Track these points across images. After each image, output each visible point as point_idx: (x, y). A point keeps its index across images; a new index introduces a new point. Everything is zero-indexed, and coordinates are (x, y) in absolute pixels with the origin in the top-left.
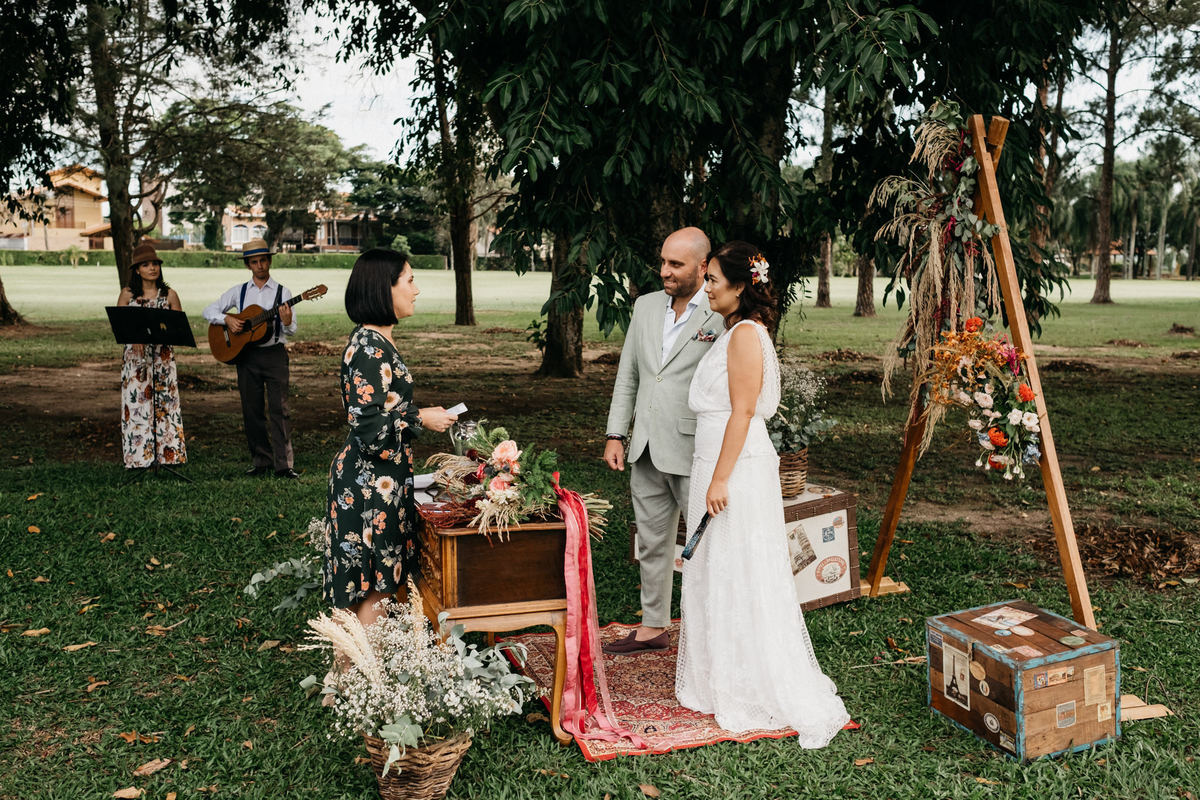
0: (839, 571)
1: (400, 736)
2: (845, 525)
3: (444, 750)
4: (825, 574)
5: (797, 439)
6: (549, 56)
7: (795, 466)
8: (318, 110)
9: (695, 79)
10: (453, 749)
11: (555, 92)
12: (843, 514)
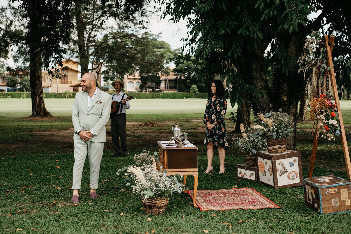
0: (295, 176)
1: (148, 194)
2: (297, 162)
3: (161, 201)
4: (291, 176)
5: (281, 134)
6: (211, 21)
7: (281, 143)
9: (255, 26)
10: (163, 201)
11: (212, 31)
12: (296, 158)
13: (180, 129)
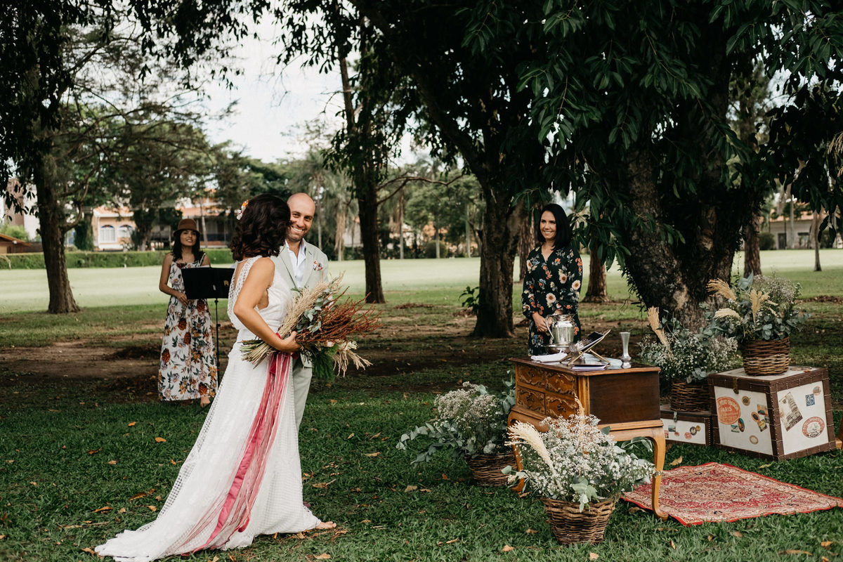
0: (819, 428)
2: (822, 392)
3: (604, 507)
4: (809, 430)
5: (782, 328)
6: (565, 55)
7: (781, 349)
8: (226, 108)
9: (678, 67)
11: (571, 81)
12: (819, 384)
13: (570, 325)
